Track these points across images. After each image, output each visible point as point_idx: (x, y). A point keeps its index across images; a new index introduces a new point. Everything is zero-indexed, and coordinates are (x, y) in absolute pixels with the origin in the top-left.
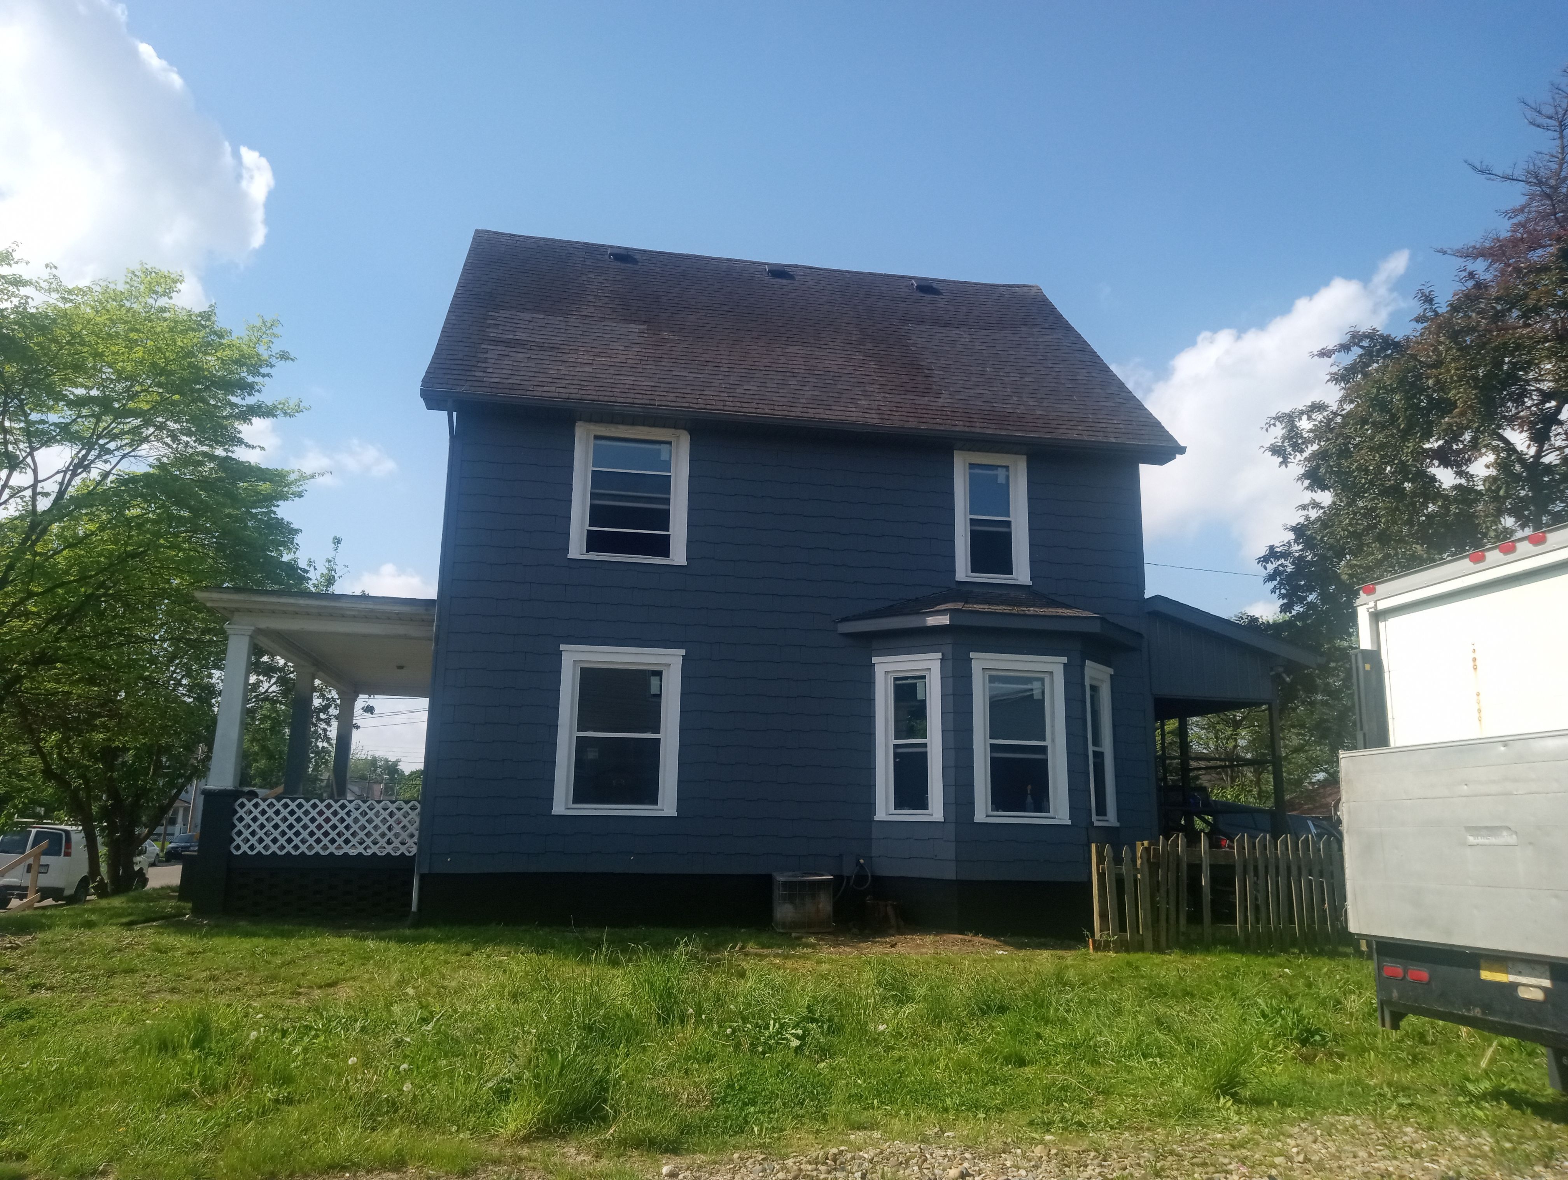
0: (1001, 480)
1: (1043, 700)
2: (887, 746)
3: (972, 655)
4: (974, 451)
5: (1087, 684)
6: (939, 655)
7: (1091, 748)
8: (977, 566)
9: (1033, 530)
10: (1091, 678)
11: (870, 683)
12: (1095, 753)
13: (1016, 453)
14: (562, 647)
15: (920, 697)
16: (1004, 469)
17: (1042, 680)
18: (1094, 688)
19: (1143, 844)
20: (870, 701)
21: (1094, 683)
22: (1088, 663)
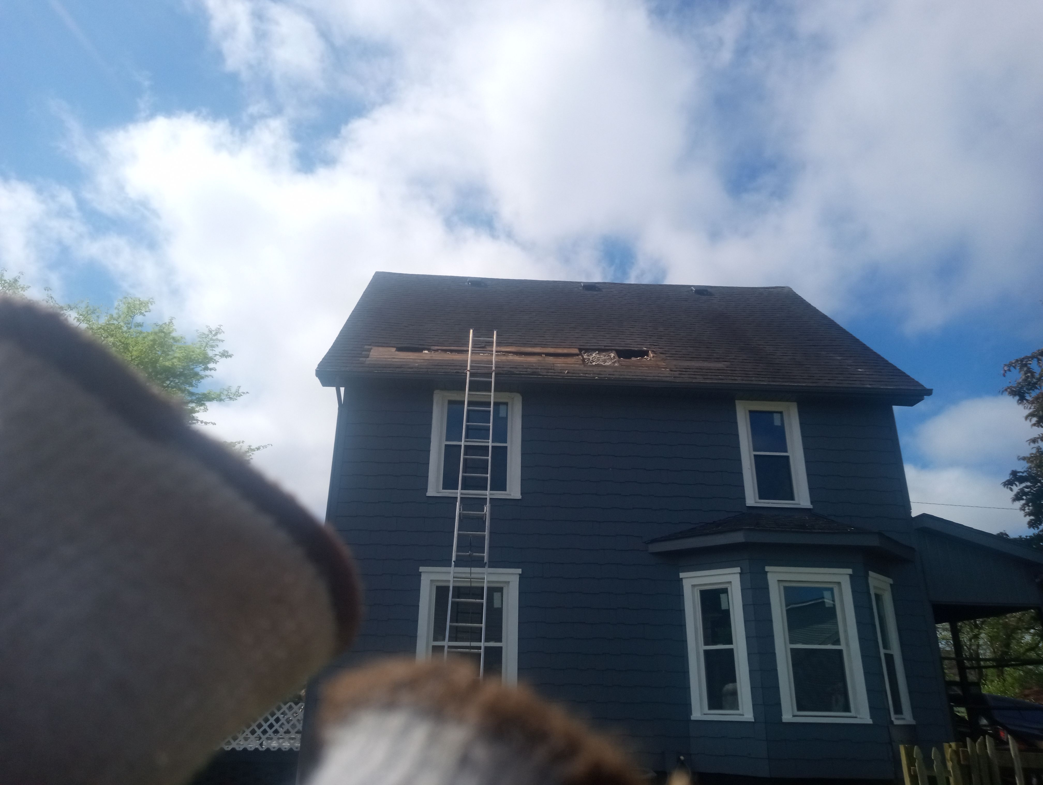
0: (777, 422)
1: (834, 607)
2: (698, 653)
3: (767, 569)
4: (752, 400)
5: (872, 592)
6: (738, 570)
7: (882, 651)
8: (763, 494)
9: (808, 463)
10: (875, 587)
11: (680, 595)
12: (886, 655)
13: (787, 401)
14: (422, 569)
15: (724, 607)
16: (779, 414)
17: (831, 590)
18: (878, 597)
19: (950, 746)
20: (681, 611)
21: (879, 592)
22: (871, 573)
